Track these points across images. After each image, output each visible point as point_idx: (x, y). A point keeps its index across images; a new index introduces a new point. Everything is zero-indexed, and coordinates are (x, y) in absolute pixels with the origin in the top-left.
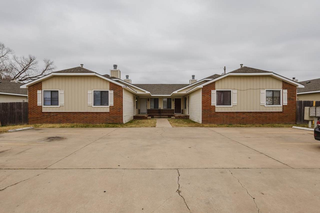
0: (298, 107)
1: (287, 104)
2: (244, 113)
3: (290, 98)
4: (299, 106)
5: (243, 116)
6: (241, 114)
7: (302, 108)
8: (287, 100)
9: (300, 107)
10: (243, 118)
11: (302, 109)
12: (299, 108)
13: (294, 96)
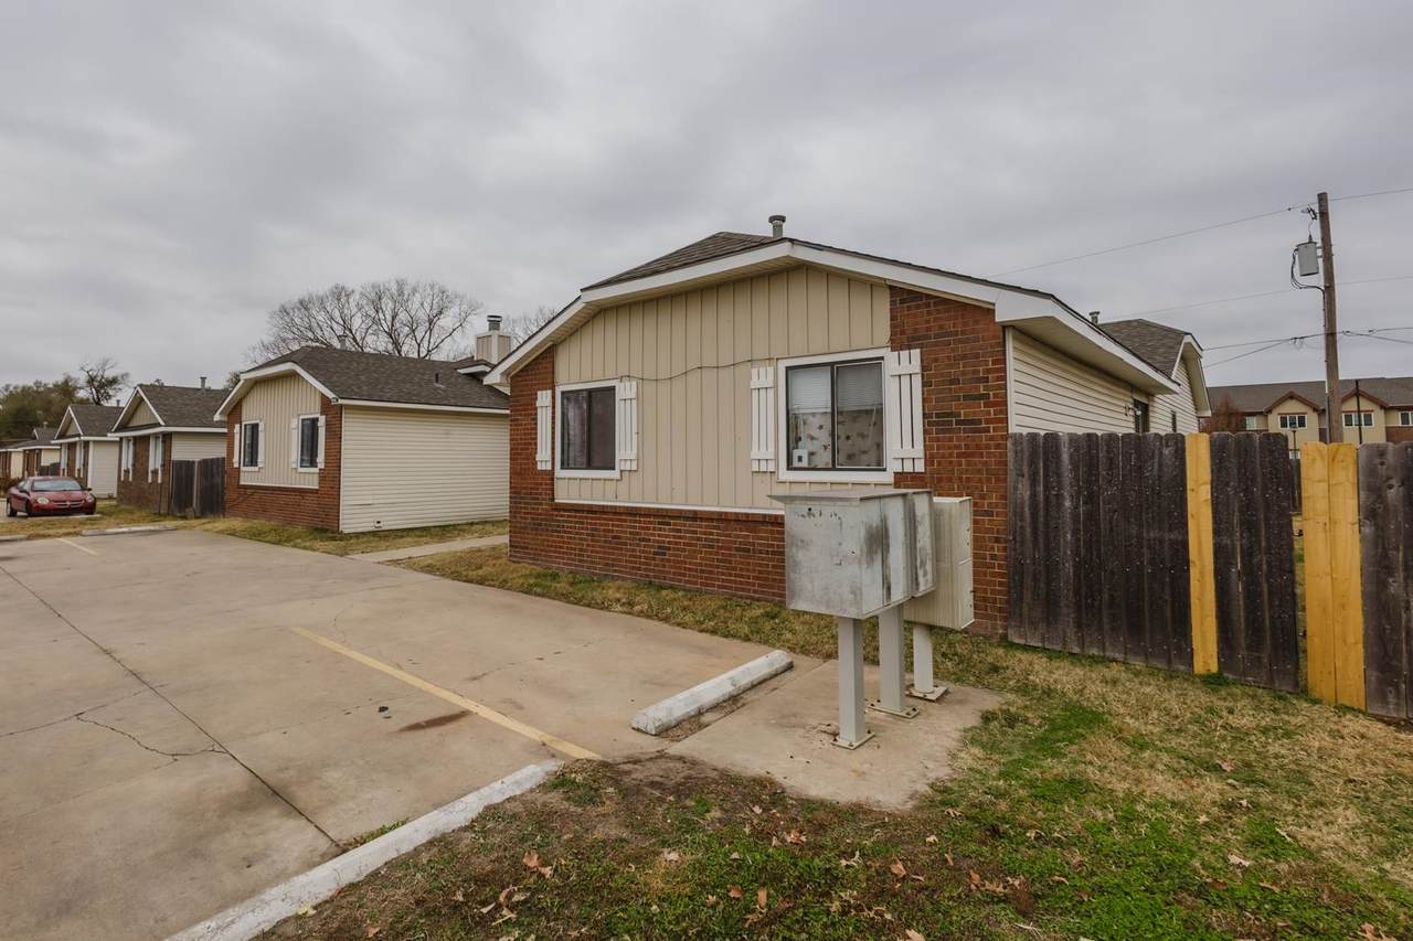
0: (1024, 492)
1: (920, 467)
2: (664, 516)
3: (950, 415)
4: (1034, 482)
5: (659, 535)
6: (650, 523)
7: (1059, 496)
8: (925, 432)
9: (1041, 488)
10: (662, 550)
11: (1060, 505)
12: (1034, 495)
13: (982, 397)
